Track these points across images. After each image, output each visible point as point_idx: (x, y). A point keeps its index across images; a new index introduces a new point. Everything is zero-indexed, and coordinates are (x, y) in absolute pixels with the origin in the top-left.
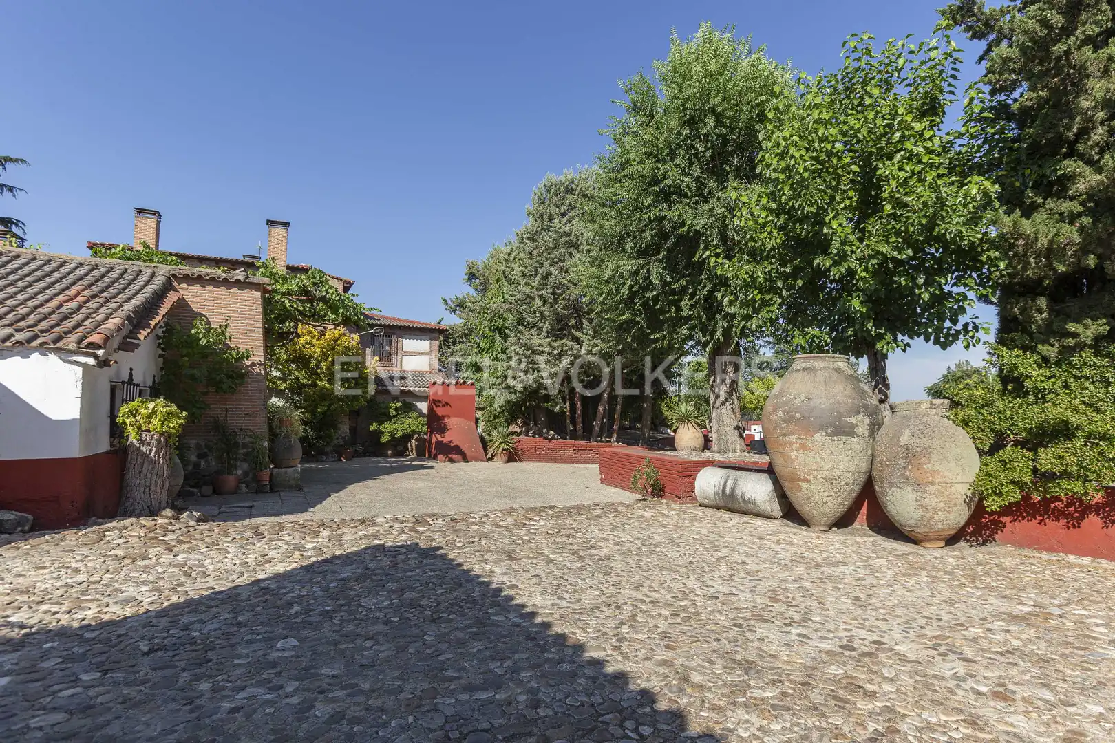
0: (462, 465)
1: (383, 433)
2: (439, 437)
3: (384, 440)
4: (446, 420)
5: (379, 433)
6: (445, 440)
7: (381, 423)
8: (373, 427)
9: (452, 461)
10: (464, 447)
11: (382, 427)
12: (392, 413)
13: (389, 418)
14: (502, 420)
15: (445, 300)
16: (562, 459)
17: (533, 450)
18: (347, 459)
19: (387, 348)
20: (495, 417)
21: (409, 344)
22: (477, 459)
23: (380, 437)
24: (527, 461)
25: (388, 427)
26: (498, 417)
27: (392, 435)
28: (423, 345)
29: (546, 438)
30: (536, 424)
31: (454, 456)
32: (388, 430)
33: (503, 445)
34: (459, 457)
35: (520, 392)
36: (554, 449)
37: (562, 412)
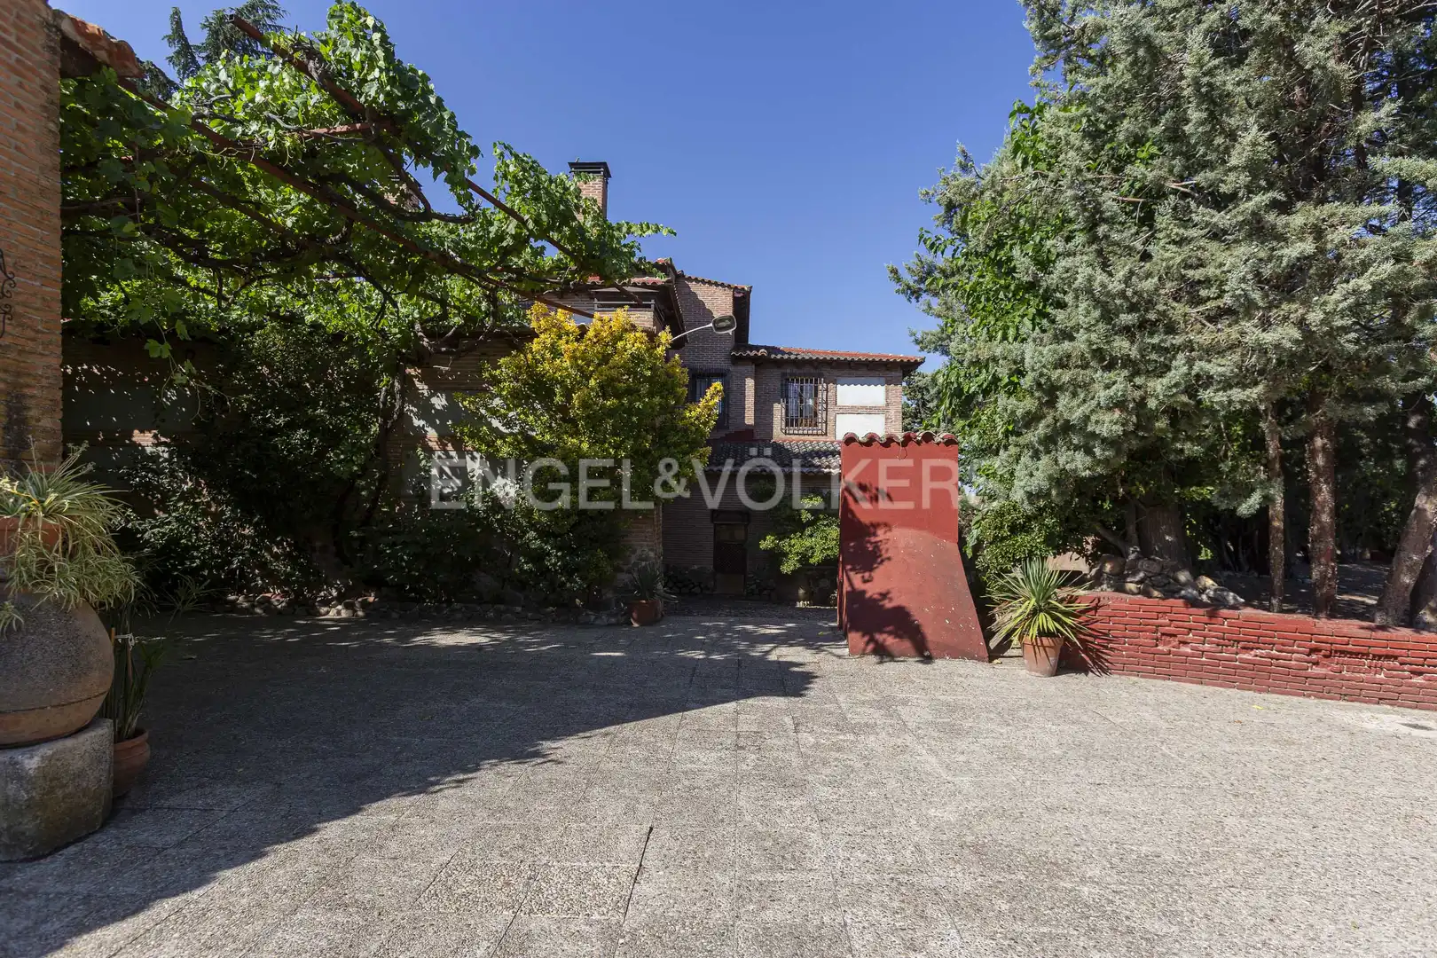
0: (911, 667)
1: (786, 555)
2: (857, 579)
3: (787, 568)
4: (881, 534)
5: (777, 556)
6: (872, 590)
7: (782, 536)
8: (767, 543)
9: (883, 653)
10: (923, 615)
11: (785, 544)
12: (806, 517)
13: (800, 527)
14: (1036, 537)
15: (894, 271)
16: (1260, 678)
17: (1145, 639)
18: (643, 623)
19: (811, 402)
20: (1014, 529)
21: (848, 393)
22: (957, 653)
23: (781, 563)
24: (1125, 669)
25: (797, 544)
26: (1025, 529)
27: (804, 558)
28: (874, 393)
29: (1193, 603)
30: (1145, 553)
31: (890, 641)
32: (797, 548)
33: (1043, 620)
34: (907, 644)
35: (1107, 442)
36: (1224, 642)
37: (1263, 513)
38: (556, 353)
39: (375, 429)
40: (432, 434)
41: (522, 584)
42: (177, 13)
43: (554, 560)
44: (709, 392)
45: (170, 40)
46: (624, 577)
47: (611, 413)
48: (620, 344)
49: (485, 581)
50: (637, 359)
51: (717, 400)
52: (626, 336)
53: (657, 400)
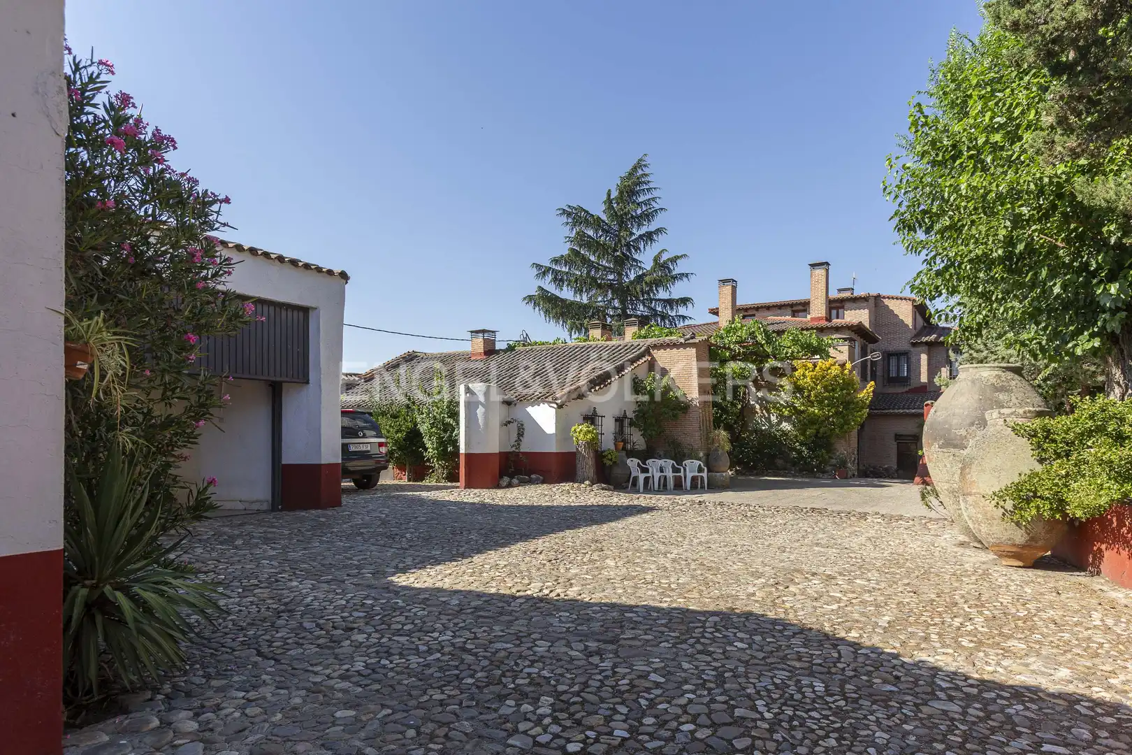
18: (842, 478)
38: (804, 375)
39: (739, 406)
40: (758, 406)
41: (794, 464)
42: (609, 191)
43: (805, 452)
44: (869, 386)
45: (605, 202)
46: (834, 461)
47: (826, 398)
48: (829, 371)
49: (779, 462)
50: (836, 376)
51: (872, 389)
52: (832, 367)
53: (845, 392)
